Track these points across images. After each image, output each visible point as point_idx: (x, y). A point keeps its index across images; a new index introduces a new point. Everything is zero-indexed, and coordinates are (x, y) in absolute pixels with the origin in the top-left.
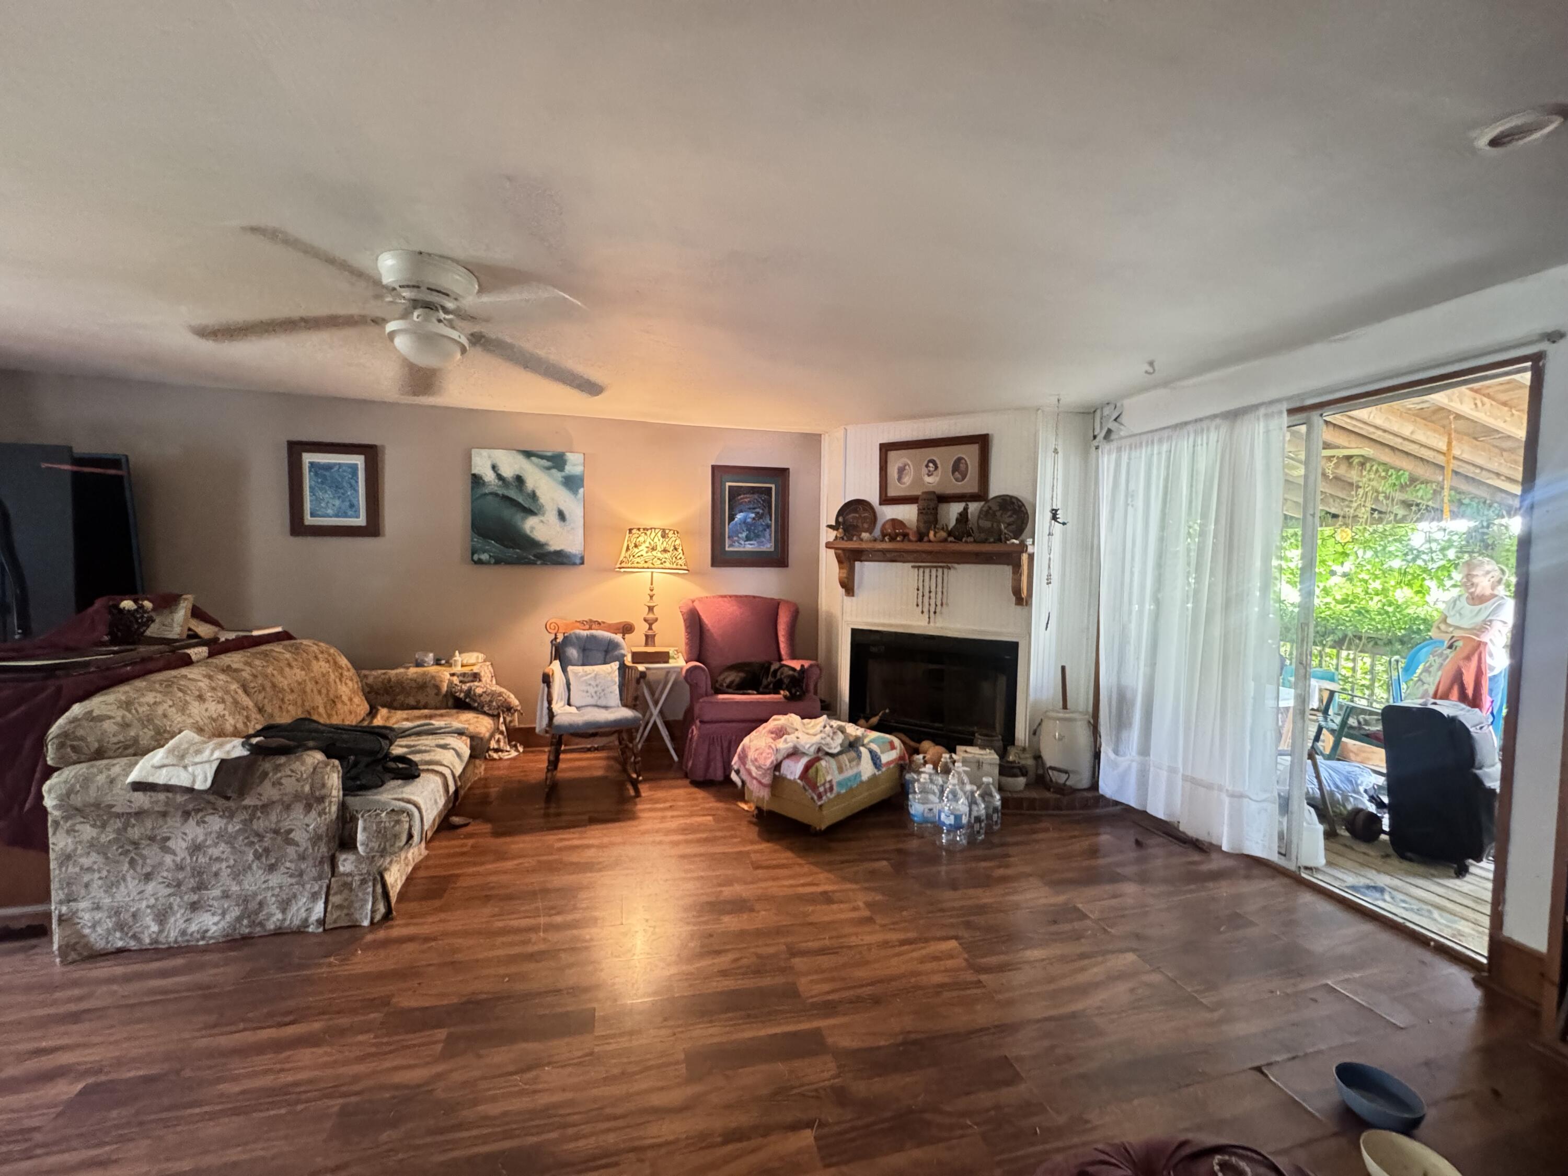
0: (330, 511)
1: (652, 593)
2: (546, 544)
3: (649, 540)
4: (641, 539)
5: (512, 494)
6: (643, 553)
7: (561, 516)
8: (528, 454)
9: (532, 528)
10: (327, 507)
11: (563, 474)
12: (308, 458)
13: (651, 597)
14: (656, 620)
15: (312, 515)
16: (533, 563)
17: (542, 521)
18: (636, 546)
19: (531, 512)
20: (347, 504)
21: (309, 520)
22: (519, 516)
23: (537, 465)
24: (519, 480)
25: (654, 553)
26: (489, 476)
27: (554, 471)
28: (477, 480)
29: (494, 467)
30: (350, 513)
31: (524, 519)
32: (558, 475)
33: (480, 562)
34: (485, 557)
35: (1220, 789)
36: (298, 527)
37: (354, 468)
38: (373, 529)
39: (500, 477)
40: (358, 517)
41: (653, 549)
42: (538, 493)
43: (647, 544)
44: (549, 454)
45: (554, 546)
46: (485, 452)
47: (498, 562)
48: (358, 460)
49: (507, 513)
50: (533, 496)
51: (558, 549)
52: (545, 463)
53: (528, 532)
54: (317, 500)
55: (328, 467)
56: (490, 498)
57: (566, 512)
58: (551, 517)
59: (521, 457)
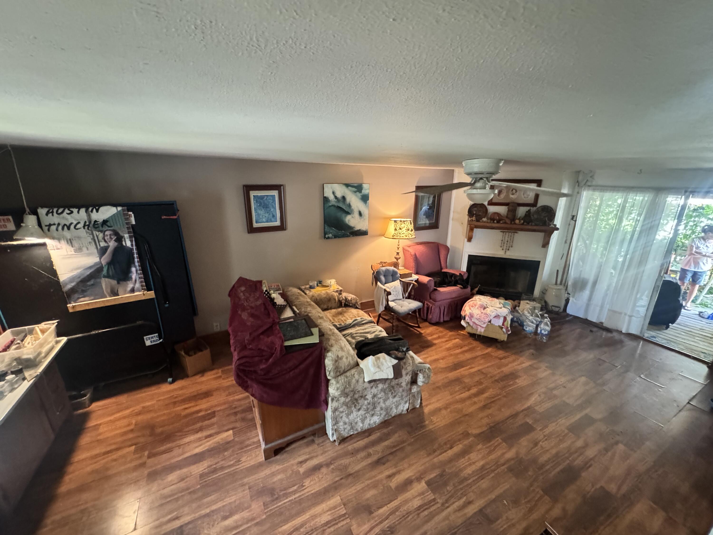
0: (264, 220)
1: (398, 247)
2: (354, 227)
3: (406, 226)
4: (403, 225)
5: (341, 205)
6: (404, 232)
7: (360, 214)
8: (347, 185)
9: (349, 221)
10: (262, 218)
11: (361, 194)
12: (253, 194)
13: (398, 248)
14: (400, 258)
15: (256, 222)
16: (348, 236)
17: (353, 217)
18: (400, 229)
19: (348, 213)
20: (271, 215)
21: (255, 225)
22: (344, 215)
23: (351, 191)
24: (344, 198)
25: (409, 232)
26: (331, 197)
27: (358, 193)
28: (326, 200)
29: (333, 193)
30: (273, 220)
31: (346, 216)
32: (359, 195)
33: (328, 238)
34: (330, 235)
35: (625, 314)
36: (251, 230)
37: (273, 196)
38: (282, 227)
39: (336, 197)
40: (276, 221)
41: (408, 230)
42: (351, 204)
43: (405, 228)
44: (356, 185)
45: (358, 228)
46: (329, 185)
47: (336, 237)
48: (275, 193)
49: (340, 214)
50: (349, 206)
51: (359, 229)
52: (354, 189)
53: (347, 222)
54: (258, 215)
55: (262, 197)
56: (332, 208)
57: (362, 212)
58: (356, 215)
59: (344, 187)
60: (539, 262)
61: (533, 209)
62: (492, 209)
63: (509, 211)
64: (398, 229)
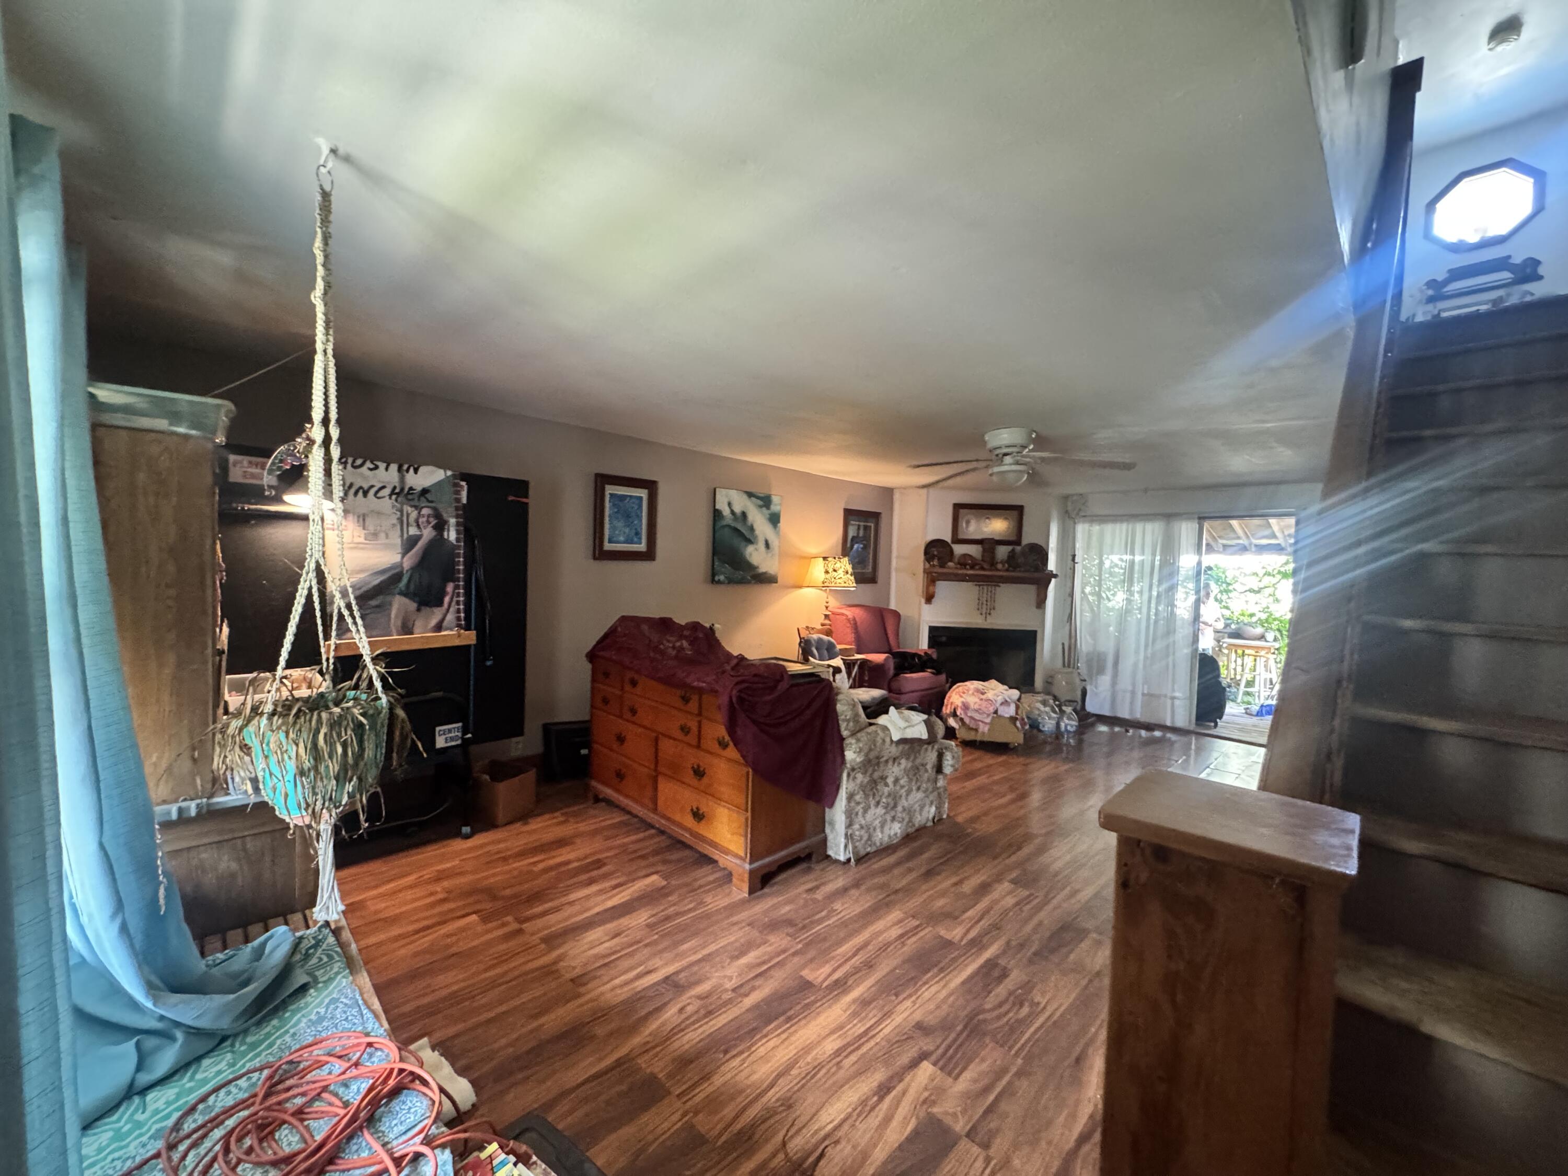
0: (622, 539)
1: (827, 605)
2: (758, 568)
4: (838, 565)
5: (739, 526)
7: (767, 545)
8: (750, 495)
9: (751, 555)
10: (619, 535)
11: (769, 512)
12: (610, 490)
13: (828, 608)
15: (610, 542)
16: (749, 582)
17: (756, 549)
18: (835, 571)
19: (749, 541)
20: (634, 531)
21: (608, 546)
22: (743, 543)
23: (754, 504)
24: (744, 515)
26: (726, 512)
27: (764, 509)
28: (717, 514)
29: (729, 504)
30: (635, 539)
31: (746, 546)
32: (766, 512)
33: (719, 582)
34: (722, 578)
35: (1166, 696)
36: (600, 554)
37: (640, 499)
38: (649, 555)
39: (733, 512)
40: (640, 543)
42: (755, 527)
44: (762, 495)
45: (763, 569)
46: (724, 491)
47: (729, 582)
48: (643, 493)
49: (737, 542)
50: (752, 529)
51: (764, 571)
52: (759, 502)
53: (748, 557)
54: (613, 528)
55: (622, 498)
56: (726, 529)
57: (770, 542)
58: (761, 545)
59: (745, 496)
60: (1034, 633)
61: (1018, 548)
62: (959, 549)
63: (984, 551)
64: (830, 570)
